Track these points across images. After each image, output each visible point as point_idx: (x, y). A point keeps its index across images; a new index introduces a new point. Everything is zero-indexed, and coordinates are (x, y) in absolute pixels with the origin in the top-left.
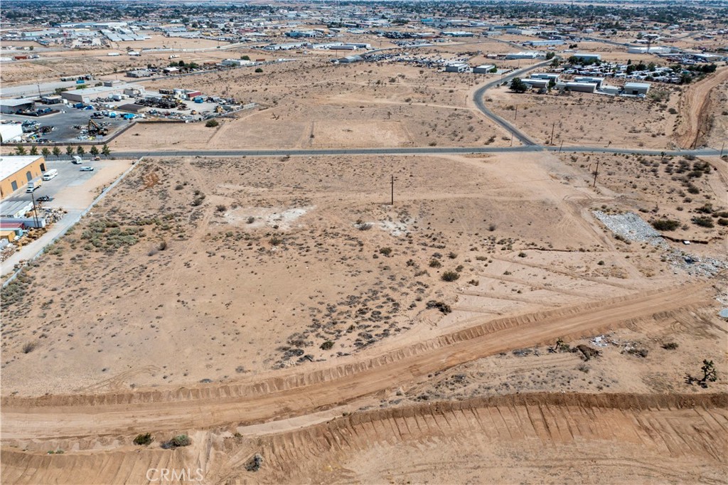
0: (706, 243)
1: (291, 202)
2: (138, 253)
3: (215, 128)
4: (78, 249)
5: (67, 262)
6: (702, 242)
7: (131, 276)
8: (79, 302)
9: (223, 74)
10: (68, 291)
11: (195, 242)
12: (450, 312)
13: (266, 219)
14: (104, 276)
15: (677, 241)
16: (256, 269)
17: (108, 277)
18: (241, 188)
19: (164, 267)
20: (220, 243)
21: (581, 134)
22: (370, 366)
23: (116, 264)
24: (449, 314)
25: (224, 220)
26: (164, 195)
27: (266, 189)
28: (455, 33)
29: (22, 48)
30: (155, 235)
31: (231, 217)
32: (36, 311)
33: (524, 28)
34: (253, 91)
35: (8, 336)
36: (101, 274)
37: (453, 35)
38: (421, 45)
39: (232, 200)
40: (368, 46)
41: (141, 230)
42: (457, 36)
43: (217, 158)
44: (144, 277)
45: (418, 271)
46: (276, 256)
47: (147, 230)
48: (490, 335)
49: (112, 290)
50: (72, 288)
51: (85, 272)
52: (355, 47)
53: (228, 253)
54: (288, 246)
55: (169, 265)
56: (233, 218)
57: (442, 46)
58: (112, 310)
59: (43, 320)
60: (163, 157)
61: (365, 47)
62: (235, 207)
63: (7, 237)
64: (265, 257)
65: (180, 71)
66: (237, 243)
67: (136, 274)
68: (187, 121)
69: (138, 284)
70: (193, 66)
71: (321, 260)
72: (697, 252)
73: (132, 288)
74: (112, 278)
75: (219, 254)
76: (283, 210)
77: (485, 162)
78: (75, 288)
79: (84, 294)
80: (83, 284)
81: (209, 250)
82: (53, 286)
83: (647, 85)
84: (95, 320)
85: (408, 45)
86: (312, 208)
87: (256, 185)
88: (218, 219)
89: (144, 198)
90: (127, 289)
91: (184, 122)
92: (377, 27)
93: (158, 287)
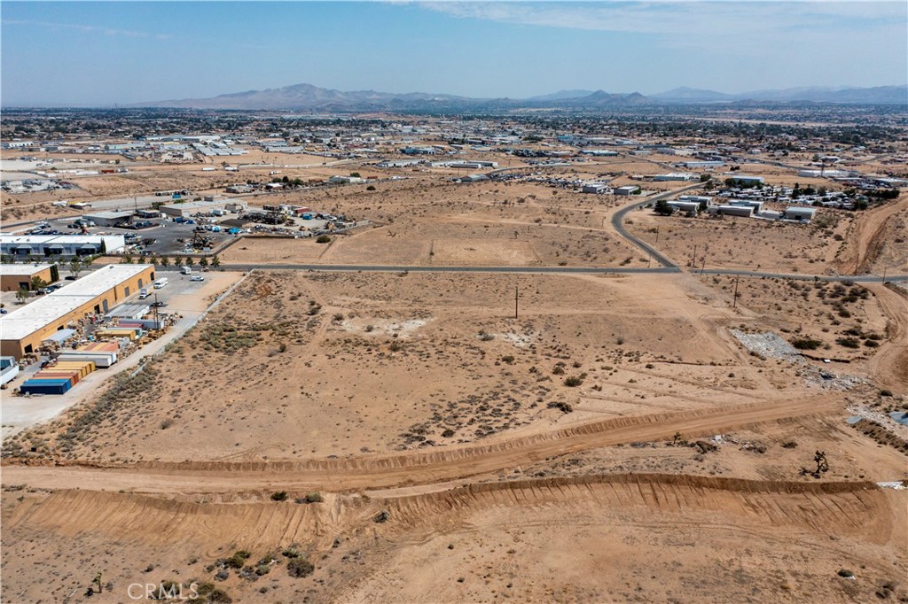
0: (848, 362)
1: (410, 314)
2: (258, 354)
3: (327, 244)
4: (198, 348)
5: (189, 360)
6: (844, 361)
7: (253, 373)
8: (206, 392)
9: (332, 191)
10: (193, 382)
11: (313, 346)
12: (571, 411)
13: (384, 328)
14: (227, 372)
15: (817, 359)
16: (376, 371)
17: (231, 373)
18: (358, 300)
19: (285, 366)
20: (339, 348)
21: (729, 258)
22: (490, 450)
23: (237, 362)
24: (570, 414)
25: (343, 328)
26: (278, 304)
27: (384, 302)
28: (596, 152)
29: (107, 162)
30: (273, 339)
31: (349, 325)
32: (166, 397)
33: (679, 147)
34: (366, 209)
35: (144, 415)
36: (223, 370)
37: (594, 154)
38: (556, 164)
39: (350, 311)
40: (495, 164)
41: (258, 335)
42: (598, 155)
43: (331, 272)
44: (266, 373)
45: (541, 377)
46: (396, 360)
47: (265, 335)
48: (610, 431)
49: (237, 383)
50: (197, 381)
51: (207, 368)
52: (480, 166)
53: (347, 356)
54: (407, 352)
55: (290, 364)
56: (351, 327)
57: (580, 166)
58: (239, 398)
59: (175, 404)
60: (274, 270)
61: (491, 165)
62: (353, 317)
63: (129, 335)
64: (386, 361)
65: (284, 187)
66: (355, 348)
67: (258, 371)
68: (296, 237)
69: (261, 378)
70: (298, 182)
71: (442, 365)
72: (836, 370)
73: (255, 381)
74: (234, 374)
75: (339, 357)
76: (402, 321)
77: (618, 281)
78: (201, 380)
79: (210, 385)
80: (207, 377)
81: (329, 353)
82: (180, 378)
83: (813, 210)
84: (224, 405)
85: (541, 165)
86: (432, 320)
87: (374, 298)
88: (336, 327)
89: (258, 307)
90: (251, 383)
91: (294, 237)
92: (506, 144)
93: (281, 381)
